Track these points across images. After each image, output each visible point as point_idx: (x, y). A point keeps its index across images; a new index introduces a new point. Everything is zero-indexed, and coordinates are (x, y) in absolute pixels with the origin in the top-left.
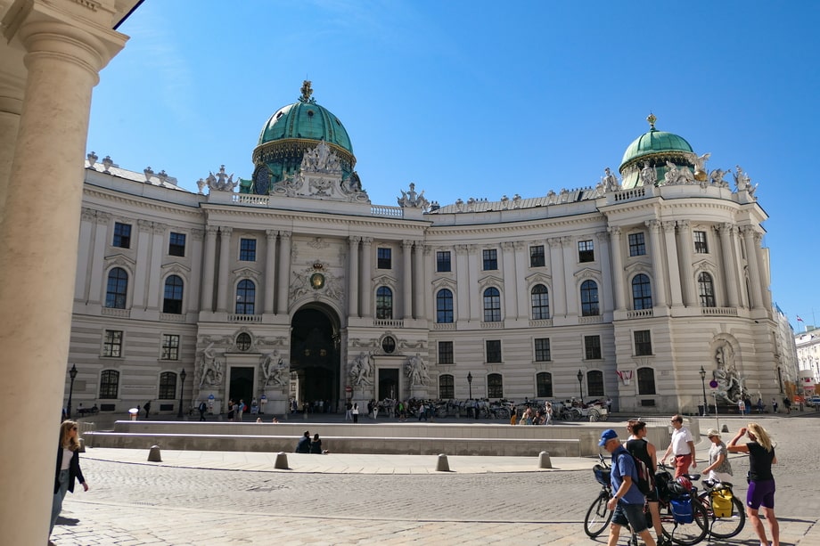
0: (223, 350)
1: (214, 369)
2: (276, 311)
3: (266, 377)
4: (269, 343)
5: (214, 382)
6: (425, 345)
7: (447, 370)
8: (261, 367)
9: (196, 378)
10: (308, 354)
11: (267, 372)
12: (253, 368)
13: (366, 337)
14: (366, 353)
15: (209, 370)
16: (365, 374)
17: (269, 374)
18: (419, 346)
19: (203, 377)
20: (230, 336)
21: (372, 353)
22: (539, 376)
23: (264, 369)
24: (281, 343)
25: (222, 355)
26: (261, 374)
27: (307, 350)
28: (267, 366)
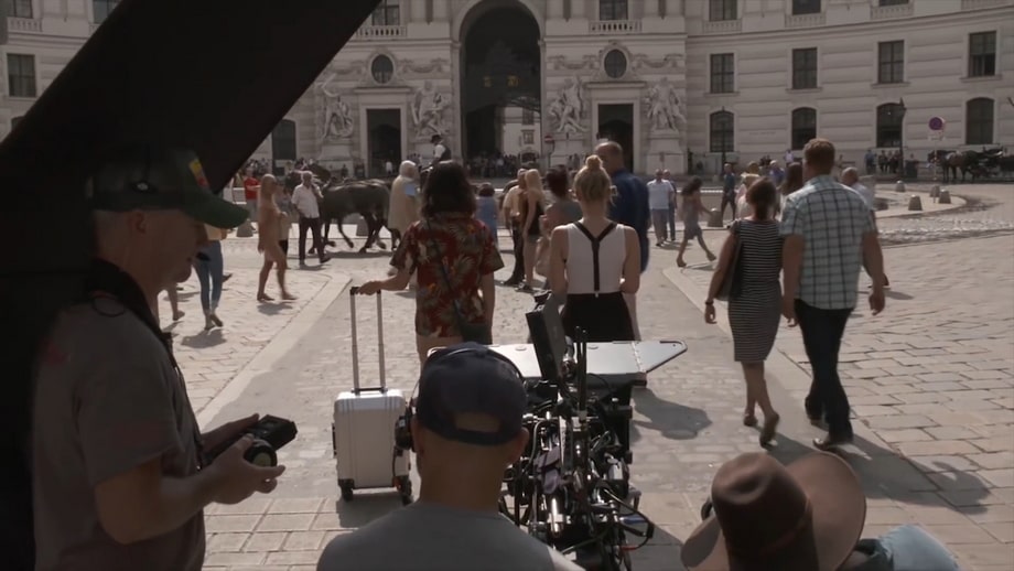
0: (353, 84)
1: (339, 114)
2: (429, 18)
3: (416, 121)
4: (419, 70)
5: (341, 132)
6: (681, 63)
7: (723, 102)
8: (409, 108)
9: (318, 128)
10: (487, 85)
11: (417, 115)
12: (398, 111)
13: (574, 53)
14: (574, 79)
15: (334, 115)
16: (572, 115)
17: (421, 119)
18: (670, 65)
19: (326, 126)
20: (360, 62)
21: (585, 79)
22: (882, 110)
23: (414, 110)
24: (440, 70)
25: (352, 92)
26: (410, 118)
27: (486, 78)
28: (418, 105)
